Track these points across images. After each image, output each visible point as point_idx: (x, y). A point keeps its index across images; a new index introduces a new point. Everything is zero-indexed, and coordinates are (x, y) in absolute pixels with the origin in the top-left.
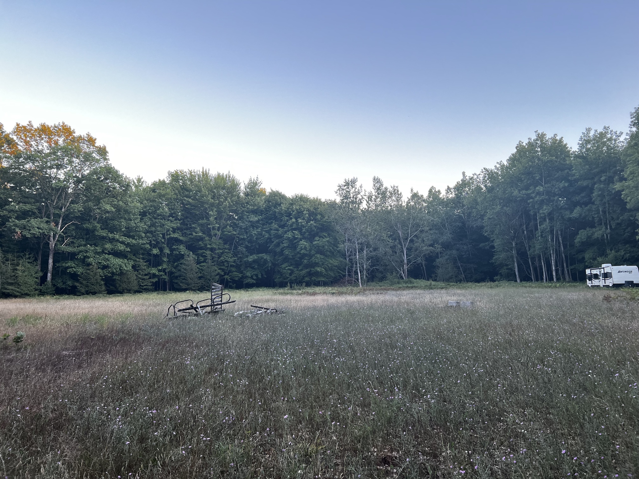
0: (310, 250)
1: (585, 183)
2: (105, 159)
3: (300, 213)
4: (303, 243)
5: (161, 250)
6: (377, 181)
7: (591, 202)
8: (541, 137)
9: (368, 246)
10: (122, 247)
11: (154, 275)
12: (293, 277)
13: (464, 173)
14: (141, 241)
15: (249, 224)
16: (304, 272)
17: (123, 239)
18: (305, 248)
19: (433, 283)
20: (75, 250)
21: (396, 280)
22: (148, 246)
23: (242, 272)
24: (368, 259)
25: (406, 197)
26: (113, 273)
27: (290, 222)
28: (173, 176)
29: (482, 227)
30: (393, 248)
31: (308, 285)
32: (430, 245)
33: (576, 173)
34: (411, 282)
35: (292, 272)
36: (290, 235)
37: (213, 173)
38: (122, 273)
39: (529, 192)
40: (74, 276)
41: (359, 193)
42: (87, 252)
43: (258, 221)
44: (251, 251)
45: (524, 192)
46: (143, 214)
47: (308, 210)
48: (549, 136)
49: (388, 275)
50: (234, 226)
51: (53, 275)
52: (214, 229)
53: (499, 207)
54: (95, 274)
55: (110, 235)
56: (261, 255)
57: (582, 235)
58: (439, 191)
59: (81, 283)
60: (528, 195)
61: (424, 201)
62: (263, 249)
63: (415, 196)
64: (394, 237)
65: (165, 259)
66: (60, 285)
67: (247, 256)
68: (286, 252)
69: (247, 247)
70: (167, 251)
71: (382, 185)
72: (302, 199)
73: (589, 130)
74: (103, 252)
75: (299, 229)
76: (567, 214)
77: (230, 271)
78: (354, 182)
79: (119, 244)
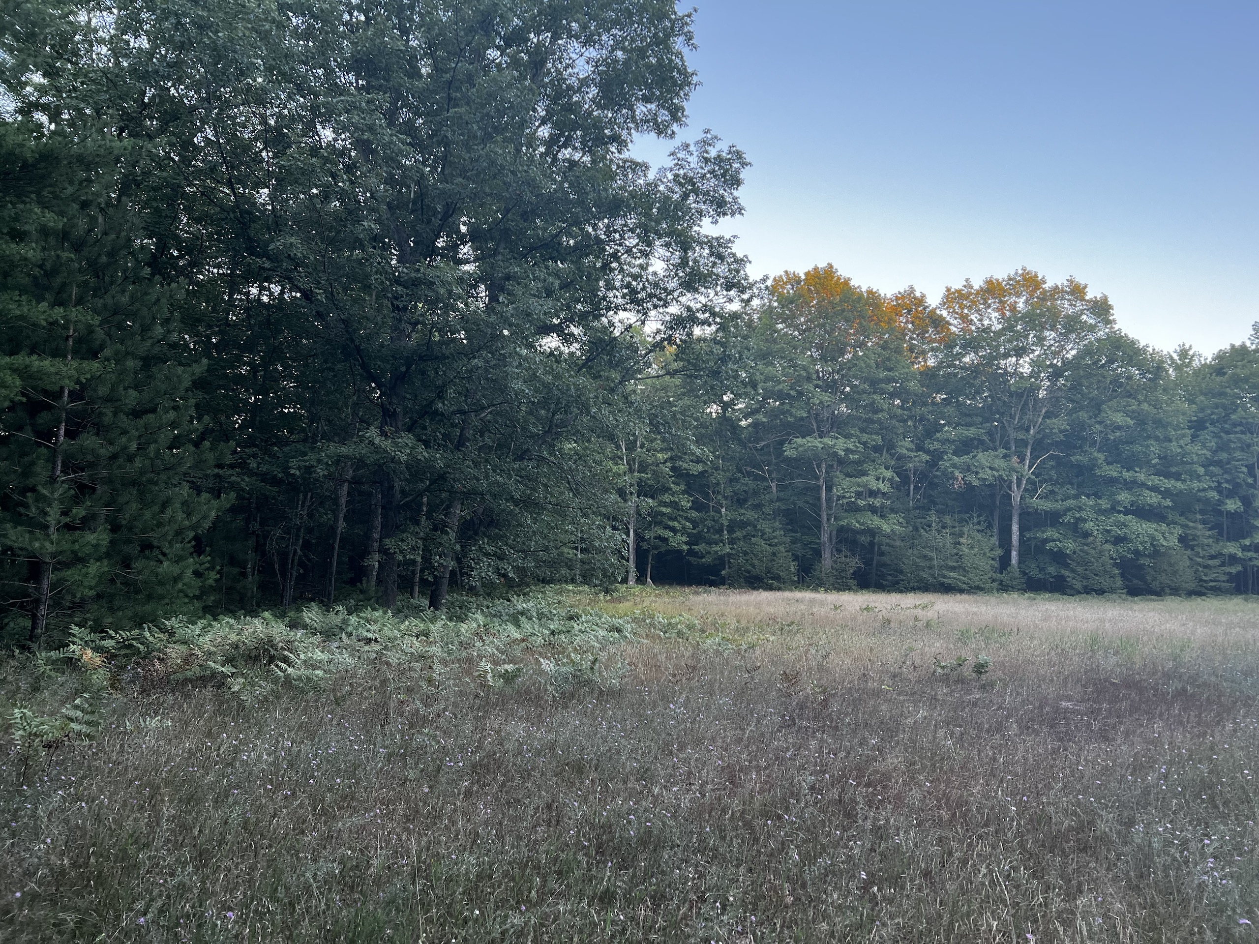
2: (1108, 322)
5: (1247, 501)
10: (1153, 499)
11: (1233, 559)
14: (1196, 485)
17: (1155, 480)
20: (1058, 506)
22: (1213, 494)
26: (1137, 552)
38: (1156, 553)
40: (1059, 557)
42: (1080, 509)
46: (1198, 426)
51: (1020, 555)
54: (1101, 554)
55: (1127, 475)
59: (1073, 571)
66: (1034, 573)
74: (1113, 509)
79: (1147, 493)
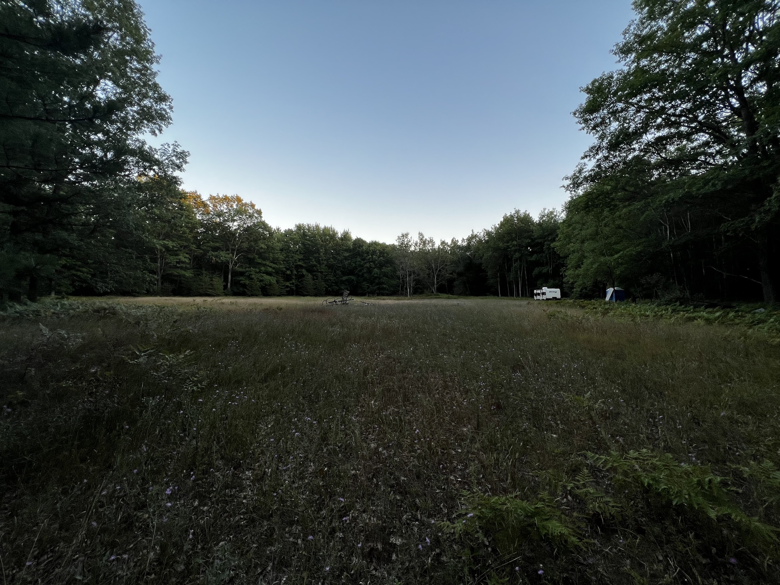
0: (380, 274)
1: (540, 241)
2: (261, 217)
3: (374, 252)
4: (376, 270)
5: (292, 271)
6: (421, 234)
7: (542, 251)
8: (517, 212)
9: (414, 273)
10: (270, 269)
11: (287, 287)
12: (369, 290)
13: (473, 231)
14: (281, 266)
15: (343, 258)
16: (376, 287)
17: (271, 264)
18: (377, 273)
19: (450, 296)
20: (244, 270)
21: (430, 294)
22: (284, 269)
23: (338, 286)
24: (414, 281)
25: (438, 244)
26: (266, 285)
27: (368, 257)
28: (297, 227)
29: (481, 264)
30: (429, 274)
31: (378, 295)
32: (450, 274)
33: (536, 235)
34: (438, 295)
35: (369, 287)
36: (368, 265)
37: (322, 226)
38: (270, 285)
39: (509, 244)
40: (244, 286)
41: (410, 241)
42: (251, 271)
43: (348, 256)
44: (344, 274)
45: (506, 244)
46: (282, 250)
47: (379, 251)
48: (522, 212)
49: (425, 290)
50: (334, 258)
51: (231, 284)
52: (322, 260)
53: (491, 252)
54: (256, 285)
55: (264, 262)
56: (351, 276)
57: (536, 271)
58: (458, 241)
59: (248, 289)
60: (508, 246)
61: (448, 246)
62: (351, 272)
63: (443, 243)
64: (430, 268)
65: (294, 277)
66: (236, 290)
67: (342, 277)
68: (366, 275)
69: (341, 271)
70: (295, 272)
71: (423, 237)
72: (375, 244)
73: (545, 209)
74: (260, 272)
75: (374, 262)
76: (530, 259)
77: (332, 286)
78: (407, 235)
79: (269, 268)
